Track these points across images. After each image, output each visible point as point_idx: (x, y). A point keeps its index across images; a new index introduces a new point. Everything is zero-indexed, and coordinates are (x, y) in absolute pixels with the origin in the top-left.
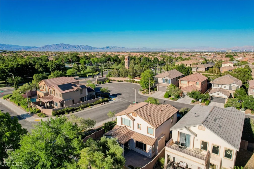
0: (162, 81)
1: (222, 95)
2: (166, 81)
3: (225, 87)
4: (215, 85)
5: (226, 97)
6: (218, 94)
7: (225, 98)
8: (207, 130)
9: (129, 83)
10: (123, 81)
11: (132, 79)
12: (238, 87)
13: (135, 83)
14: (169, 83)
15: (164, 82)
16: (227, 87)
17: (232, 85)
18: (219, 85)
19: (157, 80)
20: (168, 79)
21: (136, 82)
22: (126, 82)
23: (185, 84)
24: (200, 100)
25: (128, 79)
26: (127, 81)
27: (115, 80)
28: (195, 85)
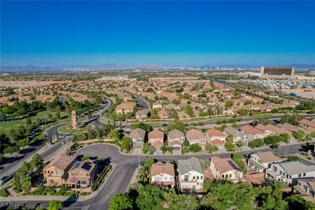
0: (136, 141)
1: (178, 146)
2: (140, 140)
3: (177, 139)
4: (172, 139)
5: (180, 146)
6: (176, 145)
8: (195, 171)
9: (99, 144)
10: (92, 143)
11: (100, 140)
12: (184, 138)
13: (104, 143)
14: (142, 142)
15: (138, 141)
16: (179, 139)
17: (181, 138)
18: (174, 138)
19: (132, 140)
20: (141, 139)
21: (106, 142)
22: (96, 144)
23: (153, 140)
24: (168, 151)
25: (97, 140)
26: (96, 142)
27: (84, 143)
28: (159, 140)
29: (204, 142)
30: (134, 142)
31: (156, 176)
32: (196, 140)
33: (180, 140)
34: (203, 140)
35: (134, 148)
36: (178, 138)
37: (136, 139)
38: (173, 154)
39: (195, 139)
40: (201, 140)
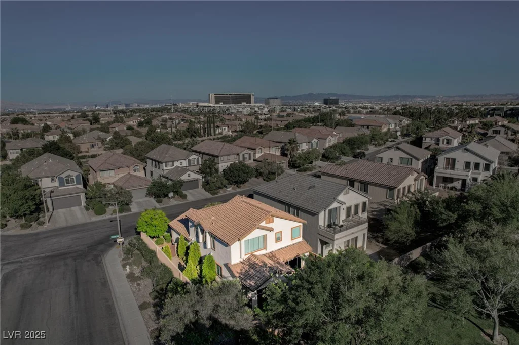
2: (68, 180)
3: (181, 164)
4: (168, 164)
5: (200, 177)
6: (189, 175)
7: (197, 180)
8: (351, 191)
14: (80, 183)
15: (62, 184)
17: (191, 158)
18: (173, 162)
20: (73, 174)
23: (110, 177)
24: (171, 195)
28: (132, 173)
29: (250, 159)
30: (47, 190)
31: (250, 237)
32: (231, 156)
33: (190, 165)
34: (246, 156)
35: (51, 210)
36: (184, 162)
37: (53, 180)
38: (188, 198)
39: (229, 155)
40: (243, 155)
